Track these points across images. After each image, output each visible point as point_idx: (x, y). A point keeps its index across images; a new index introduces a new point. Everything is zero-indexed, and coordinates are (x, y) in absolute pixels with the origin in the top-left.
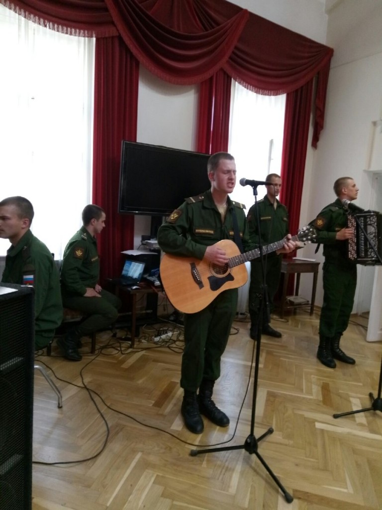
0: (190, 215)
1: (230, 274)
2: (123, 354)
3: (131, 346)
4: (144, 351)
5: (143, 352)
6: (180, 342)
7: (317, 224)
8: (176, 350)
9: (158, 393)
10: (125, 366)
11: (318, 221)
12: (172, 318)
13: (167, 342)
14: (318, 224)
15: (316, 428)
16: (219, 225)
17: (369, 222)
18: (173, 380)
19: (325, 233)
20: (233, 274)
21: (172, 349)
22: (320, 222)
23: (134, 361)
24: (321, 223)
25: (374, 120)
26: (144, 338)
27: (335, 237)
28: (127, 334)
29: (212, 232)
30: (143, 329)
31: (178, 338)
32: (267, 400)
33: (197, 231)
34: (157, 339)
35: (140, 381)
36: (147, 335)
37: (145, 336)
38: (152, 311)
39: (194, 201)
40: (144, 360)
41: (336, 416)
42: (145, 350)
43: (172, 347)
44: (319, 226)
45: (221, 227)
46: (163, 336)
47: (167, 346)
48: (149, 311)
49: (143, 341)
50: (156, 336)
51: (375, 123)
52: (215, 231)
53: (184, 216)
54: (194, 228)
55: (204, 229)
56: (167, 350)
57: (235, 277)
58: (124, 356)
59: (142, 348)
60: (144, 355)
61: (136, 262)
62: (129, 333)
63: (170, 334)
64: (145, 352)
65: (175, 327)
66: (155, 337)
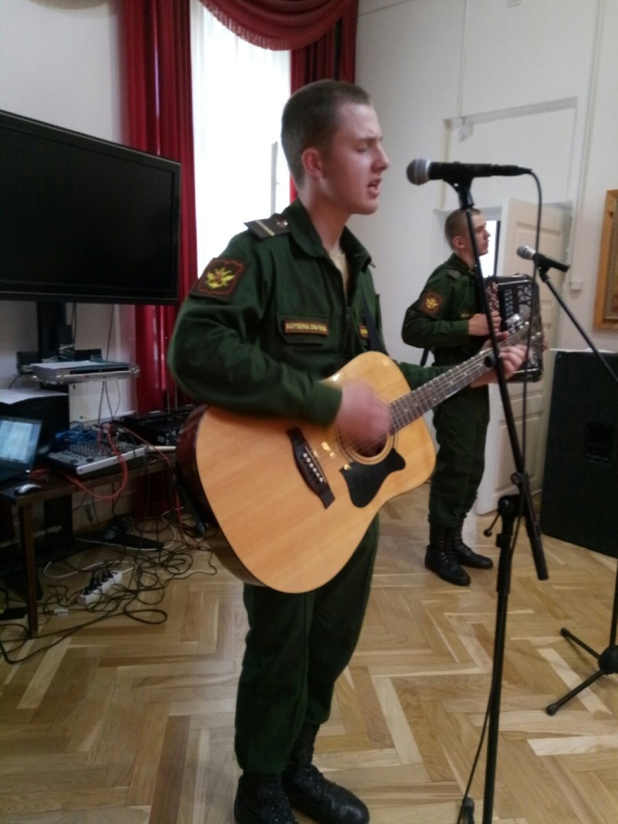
0: (267, 276)
1: (393, 452)
2: (13, 663)
3: (30, 633)
4: (68, 640)
5: (67, 644)
6: (149, 593)
7: (425, 306)
8: (147, 616)
9: (148, 771)
10: (28, 703)
11: (428, 301)
12: (111, 535)
13: (119, 599)
14: (429, 306)
15: (539, 757)
16: (338, 309)
17: (522, 299)
18: (172, 714)
19: (445, 324)
20: (400, 451)
21: (136, 615)
22: (432, 303)
23: (50, 679)
24: (435, 305)
25: (447, 117)
26: (54, 600)
27: (467, 330)
28: (7, 599)
29: (323, 329)
30: (48, 574)
31: (139, 584)
32: (406, 707)
33: (289, 326)
34: (92, 597)
35: (87, 745)
36: (61, 590)
37: (57, 595)
38: (60, 527)
39: (272, 234)
40: (74, 668)
41: (551, 711)
42: (69, 635)
43: (134, 611)
44: (432, 310)
45: (344, 313)
46: (106, 586)
47: (119, 610)
48: (55, 529)
49: (58, 610)
50: (87, 591)
51: (448, 124)
52: (330, 327)
53: (251, 279)
54: (280, 318)
55: (305, 321)
56: (125, 622)
57: (407, 458)
58: (15, 668)
59: (59, 633)
60: (70, 651)
61: (15, 420)
62: (12, 594)
63: (118, 577)
64: (71, 643)
65: (124, 554)
66: (87, 593)
